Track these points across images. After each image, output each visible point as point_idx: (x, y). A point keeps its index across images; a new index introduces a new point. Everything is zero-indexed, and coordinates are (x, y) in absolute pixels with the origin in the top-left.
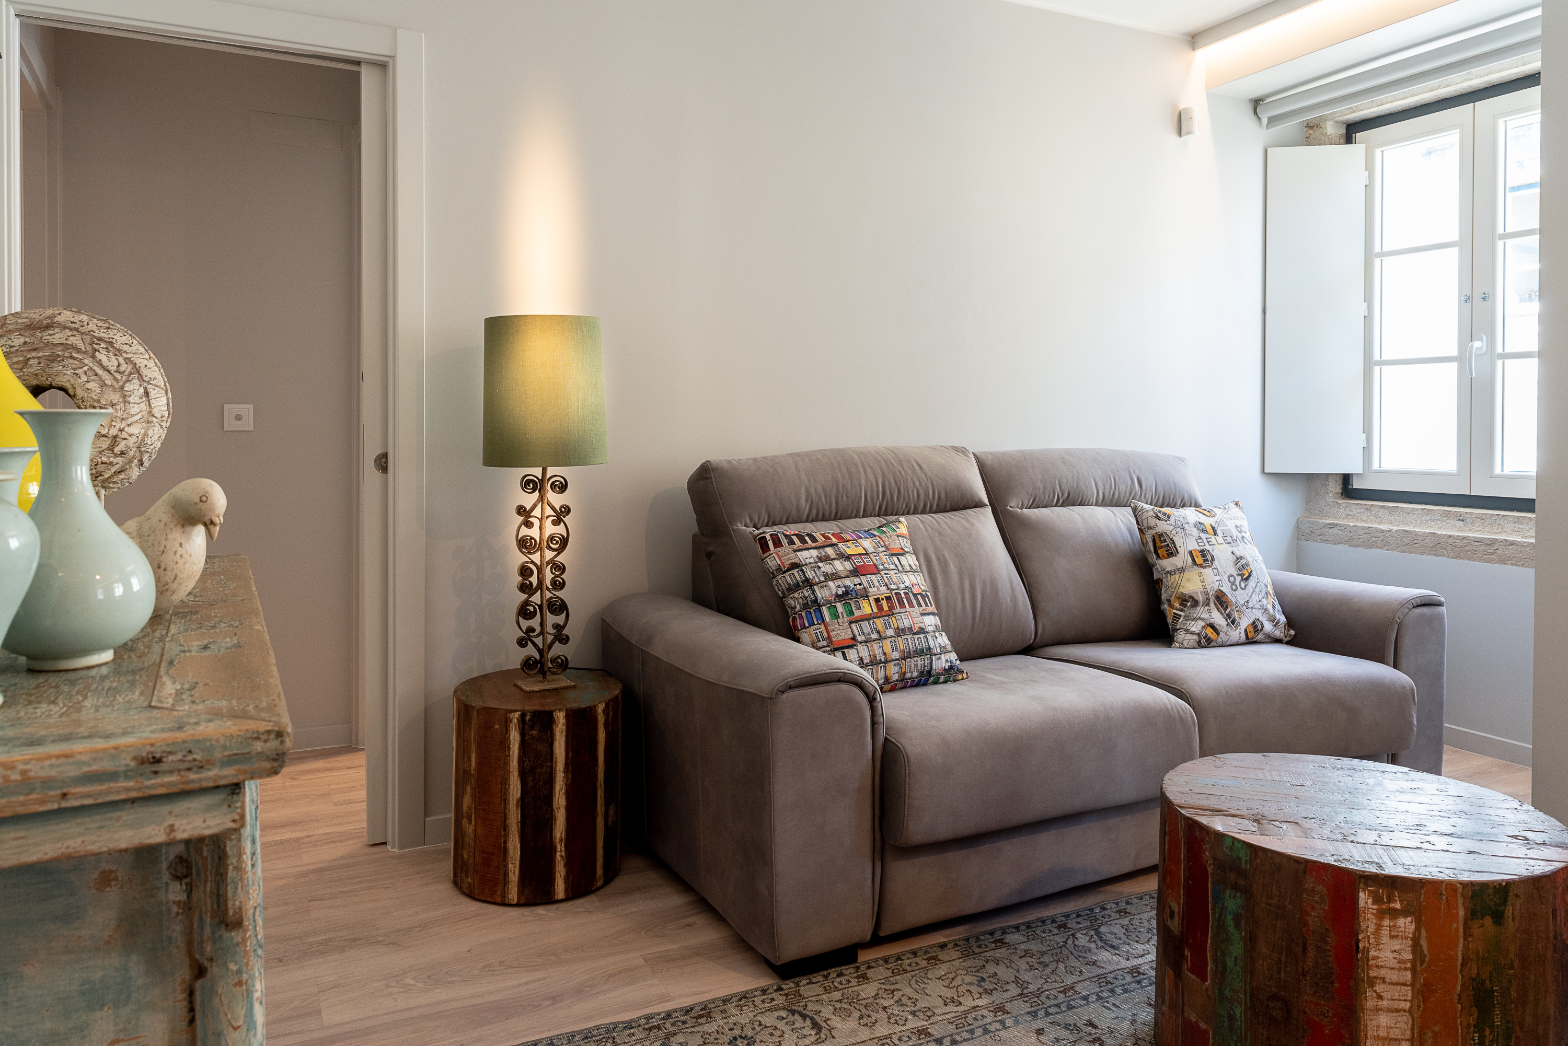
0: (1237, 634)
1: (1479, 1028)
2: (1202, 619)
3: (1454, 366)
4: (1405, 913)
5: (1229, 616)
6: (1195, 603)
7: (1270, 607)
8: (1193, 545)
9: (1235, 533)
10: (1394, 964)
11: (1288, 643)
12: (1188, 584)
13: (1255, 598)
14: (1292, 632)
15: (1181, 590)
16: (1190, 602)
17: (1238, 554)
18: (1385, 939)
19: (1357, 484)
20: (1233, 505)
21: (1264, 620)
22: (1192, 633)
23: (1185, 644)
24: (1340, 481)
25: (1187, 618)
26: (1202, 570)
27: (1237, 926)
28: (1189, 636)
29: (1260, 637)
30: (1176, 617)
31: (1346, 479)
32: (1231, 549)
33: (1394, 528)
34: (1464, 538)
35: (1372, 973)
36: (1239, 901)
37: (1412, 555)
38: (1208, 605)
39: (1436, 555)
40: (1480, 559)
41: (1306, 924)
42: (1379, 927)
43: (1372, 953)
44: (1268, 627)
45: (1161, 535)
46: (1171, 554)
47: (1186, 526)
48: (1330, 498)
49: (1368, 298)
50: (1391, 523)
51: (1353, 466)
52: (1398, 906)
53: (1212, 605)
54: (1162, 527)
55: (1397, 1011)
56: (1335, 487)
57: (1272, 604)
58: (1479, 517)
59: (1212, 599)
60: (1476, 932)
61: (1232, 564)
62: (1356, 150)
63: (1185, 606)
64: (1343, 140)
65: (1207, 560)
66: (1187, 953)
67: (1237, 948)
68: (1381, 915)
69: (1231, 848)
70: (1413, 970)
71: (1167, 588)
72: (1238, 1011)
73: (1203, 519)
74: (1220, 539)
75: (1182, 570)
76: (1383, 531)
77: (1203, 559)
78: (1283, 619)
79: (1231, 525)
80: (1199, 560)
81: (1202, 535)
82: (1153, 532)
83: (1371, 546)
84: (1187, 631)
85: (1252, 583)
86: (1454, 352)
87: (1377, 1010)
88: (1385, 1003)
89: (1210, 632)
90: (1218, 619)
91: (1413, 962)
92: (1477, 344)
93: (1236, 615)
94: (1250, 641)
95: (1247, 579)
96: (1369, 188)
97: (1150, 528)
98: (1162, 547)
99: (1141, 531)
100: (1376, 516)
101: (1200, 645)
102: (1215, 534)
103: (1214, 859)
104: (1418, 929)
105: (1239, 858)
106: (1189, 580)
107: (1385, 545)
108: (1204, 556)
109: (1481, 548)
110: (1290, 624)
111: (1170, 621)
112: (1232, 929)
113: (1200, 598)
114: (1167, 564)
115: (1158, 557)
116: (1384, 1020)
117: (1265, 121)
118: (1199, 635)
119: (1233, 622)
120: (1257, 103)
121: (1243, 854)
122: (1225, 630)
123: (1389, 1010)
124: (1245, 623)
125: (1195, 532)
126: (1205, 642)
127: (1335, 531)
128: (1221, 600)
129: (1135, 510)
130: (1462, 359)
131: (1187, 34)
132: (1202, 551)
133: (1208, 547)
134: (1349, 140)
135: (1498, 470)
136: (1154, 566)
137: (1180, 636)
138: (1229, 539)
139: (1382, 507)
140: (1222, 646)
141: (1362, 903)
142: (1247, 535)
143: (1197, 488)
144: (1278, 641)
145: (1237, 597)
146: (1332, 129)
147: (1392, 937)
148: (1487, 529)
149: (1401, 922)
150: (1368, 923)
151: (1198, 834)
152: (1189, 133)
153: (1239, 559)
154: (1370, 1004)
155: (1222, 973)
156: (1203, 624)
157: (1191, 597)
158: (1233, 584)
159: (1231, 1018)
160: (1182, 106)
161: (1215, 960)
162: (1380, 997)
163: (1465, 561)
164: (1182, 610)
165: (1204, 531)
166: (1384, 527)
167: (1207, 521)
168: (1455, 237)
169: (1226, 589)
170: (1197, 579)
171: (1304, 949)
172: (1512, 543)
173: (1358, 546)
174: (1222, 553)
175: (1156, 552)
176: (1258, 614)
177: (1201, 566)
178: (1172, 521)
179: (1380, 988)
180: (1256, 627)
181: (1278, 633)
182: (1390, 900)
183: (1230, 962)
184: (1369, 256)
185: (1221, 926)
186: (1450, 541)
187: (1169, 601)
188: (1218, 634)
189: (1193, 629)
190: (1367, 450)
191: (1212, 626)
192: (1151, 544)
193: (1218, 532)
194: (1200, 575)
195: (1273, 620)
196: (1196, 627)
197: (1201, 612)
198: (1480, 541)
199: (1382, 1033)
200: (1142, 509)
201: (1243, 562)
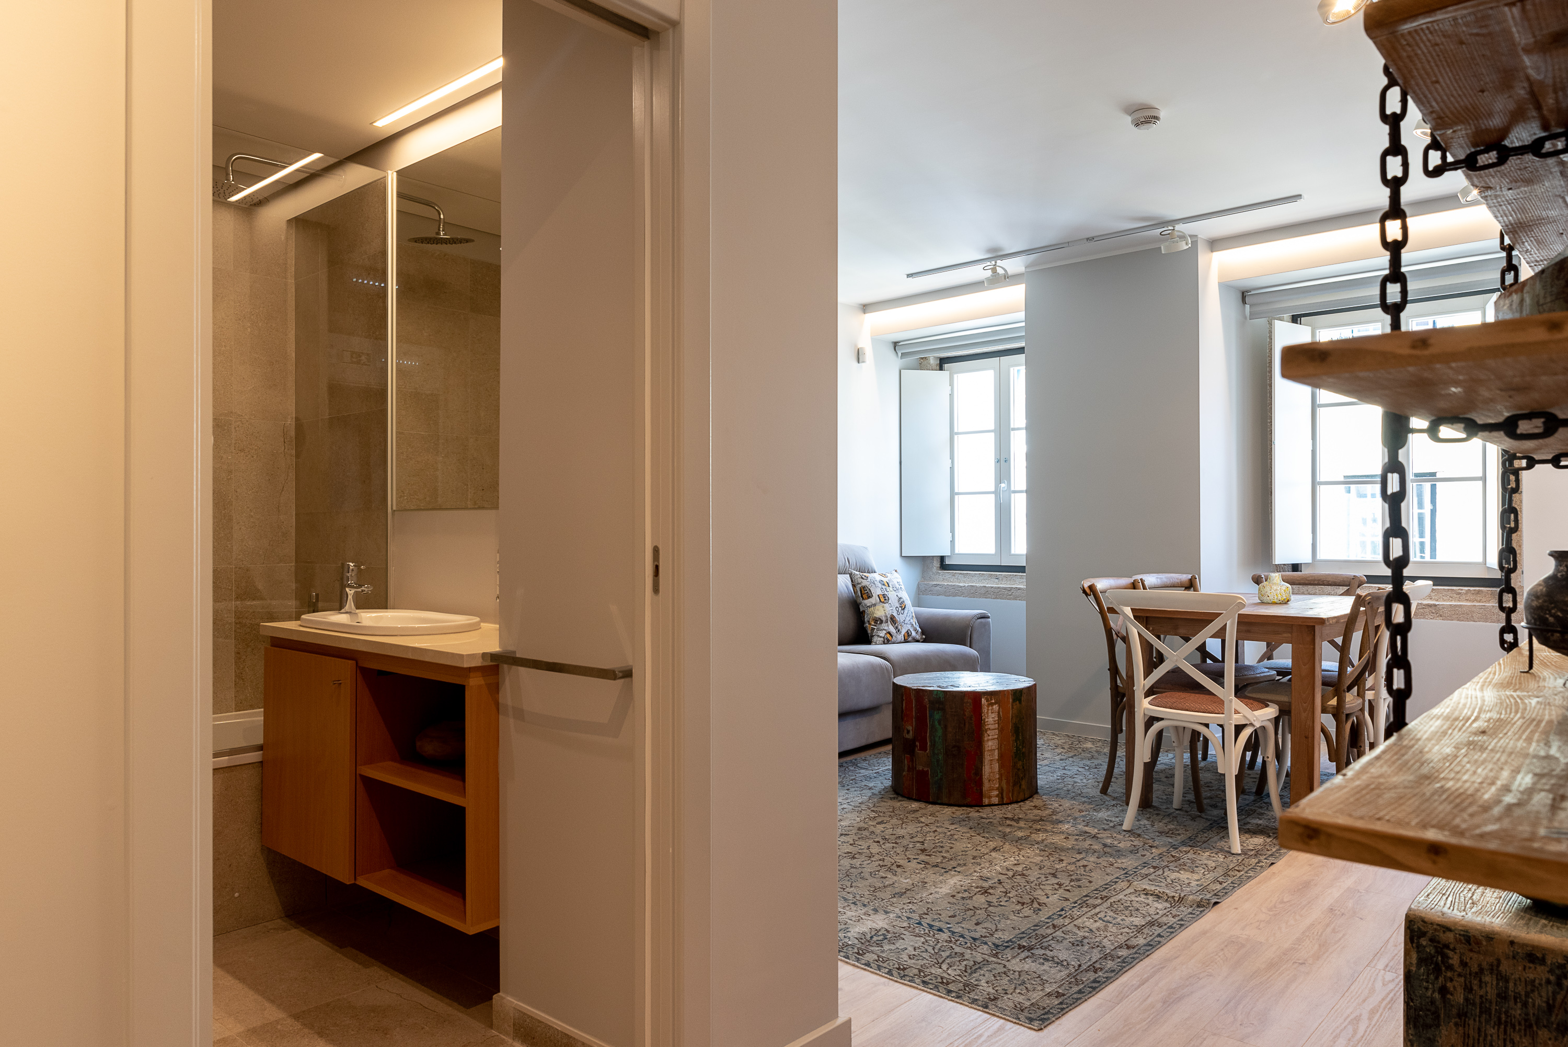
0: (900, 637)
1: (1016, 741)
2: (885, 630)
3: (993, 496)
4: (995, 703)
5: (897, 628)
6: (882, 622)
7: (914, 623)
8: (879, 592)
9: (897, 586)
10: (993, 722)
11: (922, 642)
12: (878, 612)
13: (908, 619)
14: (924, 637)
15: (875, 615)
16: (878, 621)
17: (900, 596)
18: (990, 714)
19: (947, 562)
20: (894, 572)
21: (912, 630)
22: (881, 637)
23: (878, 642)
24: (939, 560)
25: (878, 630)
26: (884, 605)
27: (940, 724)
28: (879, 639)
29: (910, 639)
30: (873, 629)
31: (942, 558)
32: (896, 594)
33: (967, 585)
34: (999, 588)
35: (986, 728)
36: (940, 714)
37: (975, 599)
38: (887, 622)
39: (986, 598)
40: (1006, 598)
41: (965, 715)
42: (988, 710)
43: (986, 720)
44: (914, 634)
45: (864, 587)
46: (869, 597)
47: (876, 582)
48: (935, 569)
49: (952, 457)
50: (965, 582)
51: (946, 552)
52: (993, 701)
53: (889, 622)
54: (865, 583)
55: (994, 739)
56: (937, 564)
57: (914, 621)
58: (1005, 576)
59: (889, 619)
60: (1015, 707)
61: (897, 601)
62: (944, 375)
63: (877, 623)
64: (938, 368)
65: (885, 600)
66: (918, 744)
67: (940, 732)
68: (988, 706)
69: (937, 695)
70: (998, 723)
71: (868, 615)
72: (940, 757)
73: (883, 579)
74: (891, 589)
75: (875, 605)
76: (961, 587)
77: (884, 599)
78: (920, 630)
79: (895, 582)
80: (882, 600)
81: (883, 587)
82: (860, 586)
83: (955, 596)
84: (878, 636)
85: (906, 611)
86: (993, 489)
87: (988, 740)
88: (990, 737)
89: (888, 635)
90: (892, 629)
91: (998, 720)
92: (1003, 485)
93: (900, 627)
94: (906, 641)
95: (904, 609)
96: (951, 395)
97: (858, 584)
98: (865, 593)
99: (854, 586)
100: (957, 579)
101: (884, 643)
102: (889, 586)
103: (929, 701)
104: (999, 708)
105: (940, 697)
106: (878, 610)
107: (962, 594)
108: (884, 597)
109: (1006, 593)
110: (923, 633)
111: (869, 632)
112: (938, 726)
113: (884, 619)
114: (868, 602)
115: (863, 599)
116: (990, 743)
117: (900, 354)
118: (884, 638)
119: (899, 631)
120: (895, 344)
121: (941, 696)
122: (895, 634)
123: (992, 739)
124: (904, 631)
125: (880, 585)
126: (887, 641)
127: (938, 588)
128: (893, 620)
129: (851, 575)
130: (996, 492)
131: (861, 305)
132: (884, 595)
133: (886, 593)
134: (941, 369)
135: (1013, 552)
136: (860, 604)
137: (875, 639)
138: (895, 589)
139: (961, 573)
140: (894, 643)
141: (983, 703)
142: (903, 587)
143: (874, 564)
144: (918, 641)
145: (900, 618)
146: (933, 362)
147: (992, 713)
148: (1008, 582)
149: (994, 707)
150: (985, 710)
151: (921, 694)
152: (863, 362)
153: (900, 598)
154: (986, 739)
155: (933, 745)
156: (885, 632)
157: (880, 619)
158: (898, 611)
159: (938, 761)
160: (860, 346)
161: (931, 741)
162: (989, 736)
163: (999, 600)
164: (875, 626)
165: (884, 585)
166: (961, 585)
167: (885, 580)
168: (993, 428)
169: (895, 614)
170: (882, 609)
171: (965, 725)
172: (1019, 589)
173: (949, 596)
174: (892, 595)
175: (862, 596)
176: (909, 627)
177: (883, 602)
178: (869, 580)
179: (988, 732)
180: (908, 634)
181: (918, 637)
182: (991, 700)
183: (937, 739)
184: (952, 434)
185: (933, 726)
186: (992, 590)
187: (869, 621)
188: (892, 637)
189: (881, 635)
190: (953, 542)
191: (889, 633)
192: (859, 592)
193: (890, 585)
194: (883, 607)
195: (915, 630)
196: (882, 634)
197: (884, 626)
198: (1005, 589)
199: (990, 749)
200: (854, 574)
201: (902, 600)
